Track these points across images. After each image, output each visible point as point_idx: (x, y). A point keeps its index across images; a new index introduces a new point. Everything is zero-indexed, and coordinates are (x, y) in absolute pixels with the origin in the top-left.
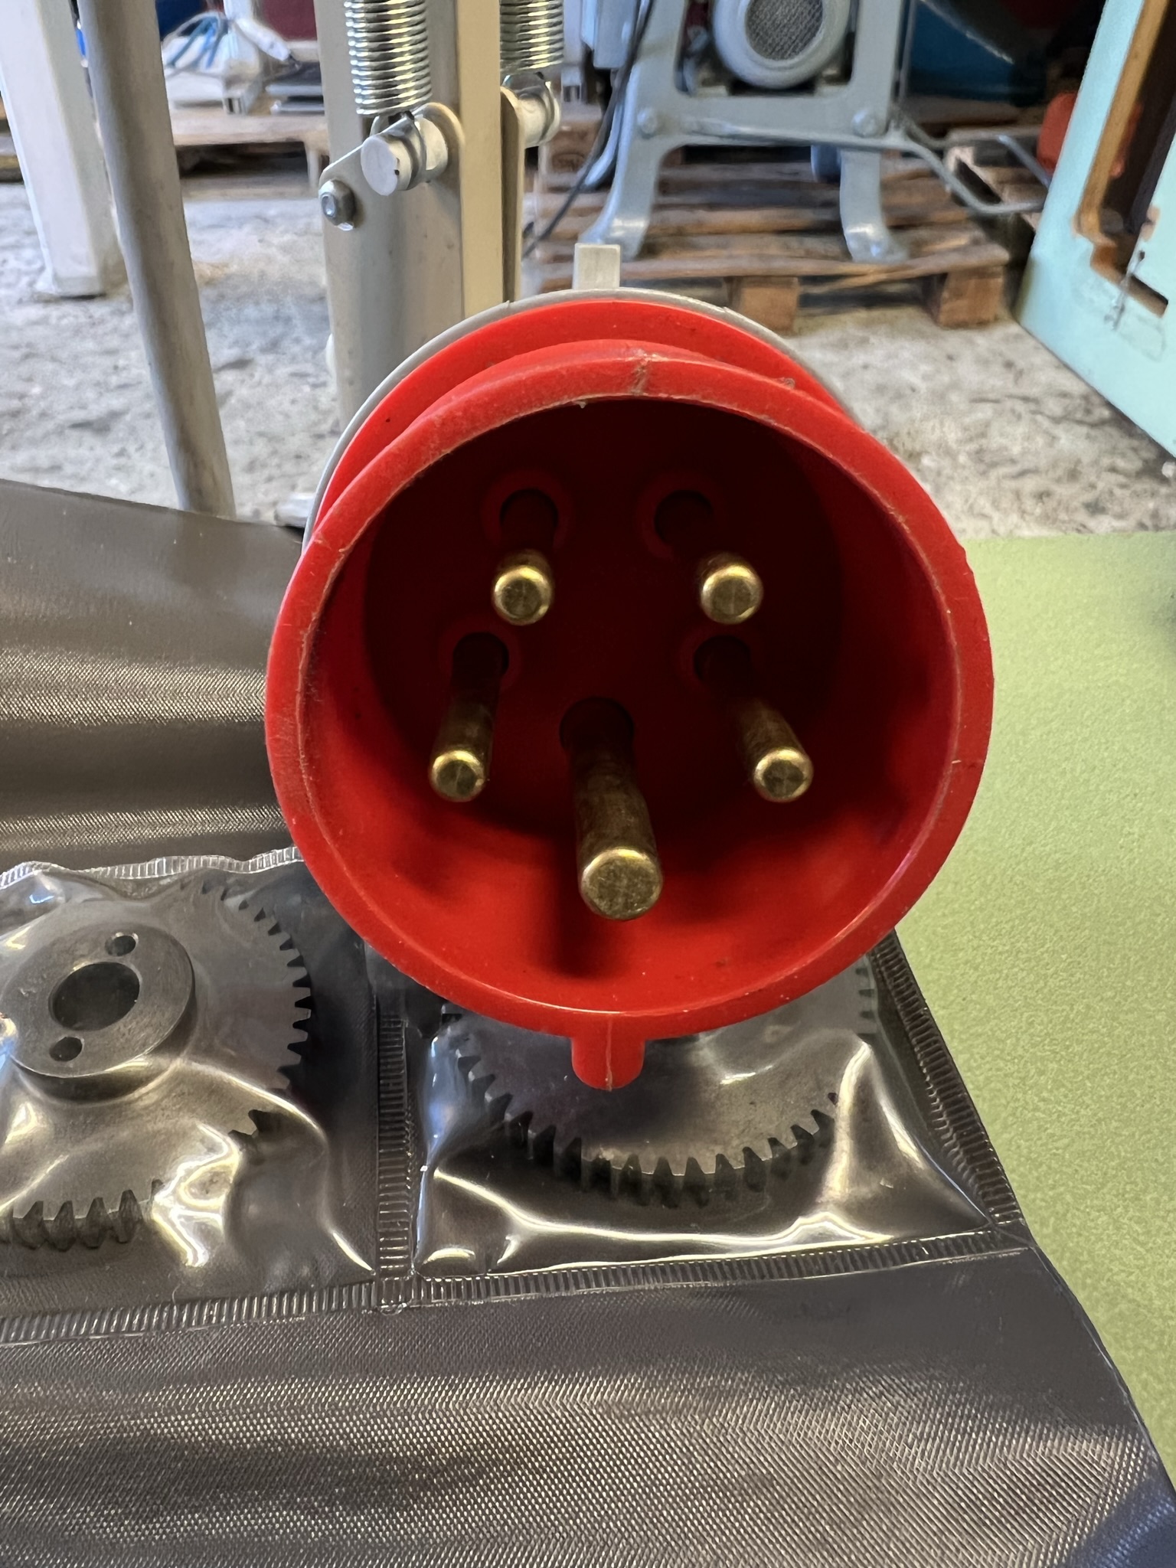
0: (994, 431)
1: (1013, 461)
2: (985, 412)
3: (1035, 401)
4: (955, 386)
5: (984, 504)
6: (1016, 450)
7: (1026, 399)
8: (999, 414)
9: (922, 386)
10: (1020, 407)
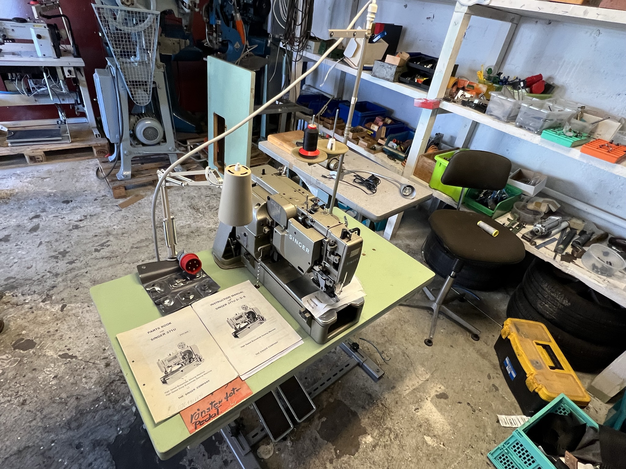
0: (210, 202)
1: (215, 207)
2: (208, 199)
3: (216, 195)
4: (202, 194)
5: (212, 216)
6: (215, 205)
7: (214, 195)
8: (211, 199)
9: (196, 196)
10: (214, 197)
